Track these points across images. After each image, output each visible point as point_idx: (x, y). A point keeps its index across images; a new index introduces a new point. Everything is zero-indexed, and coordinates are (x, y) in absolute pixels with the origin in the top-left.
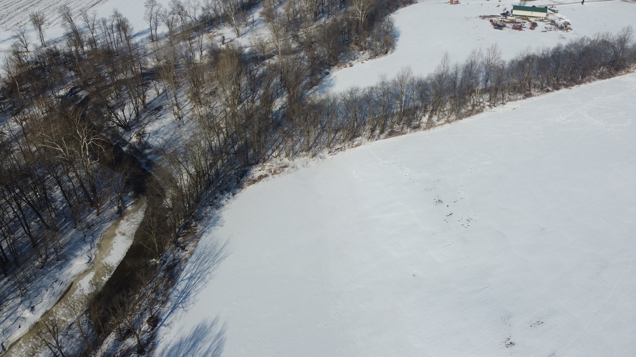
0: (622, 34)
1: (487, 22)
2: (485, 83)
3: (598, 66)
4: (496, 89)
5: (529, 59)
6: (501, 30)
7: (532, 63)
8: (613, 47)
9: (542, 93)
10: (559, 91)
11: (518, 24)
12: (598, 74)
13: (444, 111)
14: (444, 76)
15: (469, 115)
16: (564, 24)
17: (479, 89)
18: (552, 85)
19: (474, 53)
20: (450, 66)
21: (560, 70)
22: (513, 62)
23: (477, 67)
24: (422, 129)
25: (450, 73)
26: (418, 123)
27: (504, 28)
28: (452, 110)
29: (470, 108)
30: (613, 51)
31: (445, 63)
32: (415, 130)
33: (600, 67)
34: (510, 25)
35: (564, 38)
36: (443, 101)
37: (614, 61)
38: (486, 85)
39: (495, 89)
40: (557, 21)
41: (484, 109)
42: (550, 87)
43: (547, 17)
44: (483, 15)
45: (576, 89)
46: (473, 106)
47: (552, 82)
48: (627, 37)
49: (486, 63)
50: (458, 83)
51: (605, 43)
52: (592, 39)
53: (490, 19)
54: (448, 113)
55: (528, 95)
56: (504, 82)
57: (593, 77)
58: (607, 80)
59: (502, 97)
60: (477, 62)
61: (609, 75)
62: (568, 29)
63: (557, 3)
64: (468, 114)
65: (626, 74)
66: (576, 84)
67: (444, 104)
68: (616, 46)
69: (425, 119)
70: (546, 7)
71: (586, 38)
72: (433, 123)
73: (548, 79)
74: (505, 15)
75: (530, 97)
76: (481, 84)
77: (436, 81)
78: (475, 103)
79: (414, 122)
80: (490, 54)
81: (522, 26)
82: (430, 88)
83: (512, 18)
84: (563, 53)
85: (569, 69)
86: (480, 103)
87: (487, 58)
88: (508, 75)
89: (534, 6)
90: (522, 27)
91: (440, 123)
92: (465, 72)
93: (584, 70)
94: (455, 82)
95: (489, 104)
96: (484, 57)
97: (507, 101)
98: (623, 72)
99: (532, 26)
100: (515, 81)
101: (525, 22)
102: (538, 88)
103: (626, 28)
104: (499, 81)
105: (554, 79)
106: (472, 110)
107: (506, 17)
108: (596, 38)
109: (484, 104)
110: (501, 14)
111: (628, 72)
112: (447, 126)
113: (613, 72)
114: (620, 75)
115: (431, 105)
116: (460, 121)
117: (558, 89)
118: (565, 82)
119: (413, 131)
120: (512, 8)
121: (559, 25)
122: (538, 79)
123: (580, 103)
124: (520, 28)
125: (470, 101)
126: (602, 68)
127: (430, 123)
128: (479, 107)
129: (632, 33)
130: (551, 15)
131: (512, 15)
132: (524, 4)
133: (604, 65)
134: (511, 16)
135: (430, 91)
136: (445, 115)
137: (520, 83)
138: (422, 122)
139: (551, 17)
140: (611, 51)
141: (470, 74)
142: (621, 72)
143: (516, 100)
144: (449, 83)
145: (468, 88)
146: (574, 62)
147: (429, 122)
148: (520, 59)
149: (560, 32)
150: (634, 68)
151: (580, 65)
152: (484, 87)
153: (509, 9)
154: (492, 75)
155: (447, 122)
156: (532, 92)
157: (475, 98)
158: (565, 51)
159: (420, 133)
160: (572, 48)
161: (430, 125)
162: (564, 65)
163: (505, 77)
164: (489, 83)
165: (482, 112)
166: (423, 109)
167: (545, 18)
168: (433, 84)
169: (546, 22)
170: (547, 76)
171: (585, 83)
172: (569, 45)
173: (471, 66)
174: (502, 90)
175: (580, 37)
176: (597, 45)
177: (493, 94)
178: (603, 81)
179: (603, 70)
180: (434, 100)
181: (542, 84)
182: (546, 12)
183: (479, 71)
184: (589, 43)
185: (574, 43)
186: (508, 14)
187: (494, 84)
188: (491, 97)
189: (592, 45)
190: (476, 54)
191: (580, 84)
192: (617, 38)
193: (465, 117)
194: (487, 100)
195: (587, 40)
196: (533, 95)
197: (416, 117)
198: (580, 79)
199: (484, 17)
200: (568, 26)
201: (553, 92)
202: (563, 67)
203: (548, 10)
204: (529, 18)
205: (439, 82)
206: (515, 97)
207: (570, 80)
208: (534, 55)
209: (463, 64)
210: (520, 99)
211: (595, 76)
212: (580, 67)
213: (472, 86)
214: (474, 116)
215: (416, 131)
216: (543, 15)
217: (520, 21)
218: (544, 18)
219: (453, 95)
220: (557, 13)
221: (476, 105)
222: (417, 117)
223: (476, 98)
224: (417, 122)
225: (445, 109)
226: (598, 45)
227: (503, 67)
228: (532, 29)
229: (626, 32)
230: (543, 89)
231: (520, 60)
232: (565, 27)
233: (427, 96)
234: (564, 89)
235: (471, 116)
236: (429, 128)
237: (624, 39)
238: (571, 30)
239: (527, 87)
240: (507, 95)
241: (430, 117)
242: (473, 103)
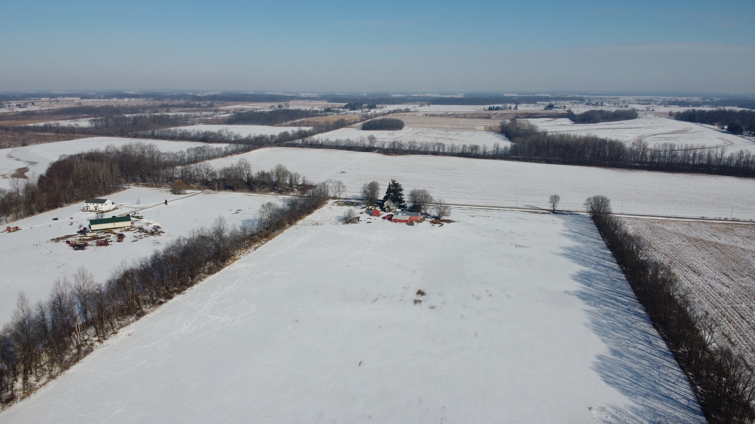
0: (216, 225)
1: (63, 244)
2: (84, 316)
3: (204, 263)
4: (101, 319)
5: (128, 275)
6: (83, 249)
7: (133, 278)
8: (212, 240)
9: (155, 307)
10: (172, 300)
11: (102, 240)
12: (206, 271)
13: (42, 366)
14: (27, 323)
15: (77, 360)
16: (153, 228)
17: (79, 324)
18: (163, 295)
19: (58, 284)
20: (31, 307)
21: (165, 277)
22: (110, 282)
23: (68, 300)
24: (19, 400)
25: (33, 316)
26: (10, 393)
27: (86, 247)
28: (52, 362)
29: (75, 351)
30: (213, 244)
31: (22, 305)
32: (9, 404)
33: (206, 263)
34: (94, 242)
35: (159, 243)
36: (36, 354)
37: (218, 253)
38: (86, 317)
39: (99, 320)
40: (145, 227)
41: (93, 347)
42: (161, 298)
43: (133, 225)
44: (55, 237)
45: (189, 292)
46: (78, 347)
47: (162, 293)
48: (222, 227)
49: (78, 292)
50: (49, 325)
51: (202, 238)
52: (188, 238)
53: (65, 240)
54: (48, 366)
55: (141, 314)
56: (107, 308)
57: (202, 275)
58: (218, 274)
59: (110, 326)
60: (65, 293)
61: (218, 268)
62: (159, 233)
63: (139, 209)
64: (75, 359)
65: (233, 262)
66: (188, 287)
67: (38, 356)
68: (215, 239)
69: (19, 385)
70: (128, 215)
71: (182, 239)
72: (31, 386)
73: (156, 290)
74: (83, 232)
75: (143, 316)
76: (79, 318)
77: (18, 331)
78: (79, 343)
79: (4, 394)
80: (79, 280)
81: (108, 240)
82: (12, 341)
83: (93, 234)
84: (163, 259)
85: (175, 273)
86: (86, 341)
87: (77, 286)
88: (109, 299)
89: (114, 217)
90: (108, 242)
91: (41, 383)
92: (53, 309)
93: (191, 270)
94: (44, 325)
95: (97, 339)
96: (73, 286)
97: (119, 329)
98: (230, 261)
99: (119, 238)
100: (120, 302)
101: (109, 236)
102: (149, 303)
103: (218, 219)
104: (100, 308)
105: (163, 288)
106: (79, 353)
107: (84, 234)
108: (192, 236)
109: (92, 340)
110: (78, 232)
111: (235, 260)
112: (53, 383)
113: (220, 264)
114: (228, 265)
115: (20, 364)
116: (67, 372)
117: (171, 298)
118: (176, 289)
119: (6, 407)
120: (89, 223)
121: (149, 231)
122: (145, 293)
123: (199, 305)
124: (106, 243)
125: (72, 342)
126: (208, 263)
127: (27, 388)
128: (86, 347)
129: (225, 222)
130: (137, 222)
131: (92, 231)
132: (102, 216)
133: (208, 259)
134: (90, 232)
135: (13, 346)
136: (45, 370)
137: (127, 303)
138: (16, 390)
139: (137, 224)
141: (61, 310)
142: (228, 262)
143: (128, 323)
144: (36, 328)
145: (65, 328)
146: (178, 265)
147: (26, 387)
148: (117, 277)
149: (152, 238)
150: (238, 254)
151: (185, 266)
152: (85, 321)
153: (86, 224)
154: (90, 304)
155: (51, 379)
156: (144, 309)
157: (77, 338)
158: (165, 256)
159: (18, 406)
160: (171, 252)
161: (28, 390)
162: (168, 270)
163: (106, 302)
164: (89, 314)
165: (92, 350)
166: (11, 373)
167: (131, 226)
168: (15, 336)
169: (134, 230)
170: (155, 288)
171: (196, 283)
172: (167, 249)
173: (58, 300)
174: (108, 318)
175: (176, 238)
176: (195, 242)
177: (98, 326)
178: (214, 276)
179: (210, 265)
180: (23, 357)
181: (152, 297)
182: (130, 220)
183: (71, 304)
184: (186, 242)
185: (171, 246)
186: (86, 230)
187: (96, 314)
188: (97, 330)
189: (191, 243)
190: (61, 285)
191: (193, 286)
192: (212, 231)
193: (72, 365)
194: (93, 335)
195: (184, 240)
196: (147, 313)
198: (190, 280)
199: (58, 240)
200: (159, 230)
201: (167, 303)
202: (168, 273)
203: (131, 217)
204: (112, 230)
205: (23, 331)
206: (126, 321)
207: (180, 285)
208: (132, 270)
209: (47, 300)
210: (133, 321)
211: (205, 273)
212: (186, 268)
213: (68, 323)
214: (84, 360)
215: (10, 405)
216: (127, 224)
217: (103, 236)
218: (129, 227)
219: (47, 343)
220: (142, 218)
221: (82, 345)
222: (6, 386)
223: (78, 337)
224: (7, 392)
225: (42, 363)
226: (197, 242)
227: (100, 291)
228: (120, 242)
229: (219, 223)
230: (155, 303)
231: (118, 278)
232: (156, 231)
233: (11, 353)
234: (177, 295)
235: (80, 361)
236: (28, 394)
237: (220, 229)
238: (164, 232)
239: (136, 306)
240: (116, 322)
241: (25, 379)
242: (77, 343)
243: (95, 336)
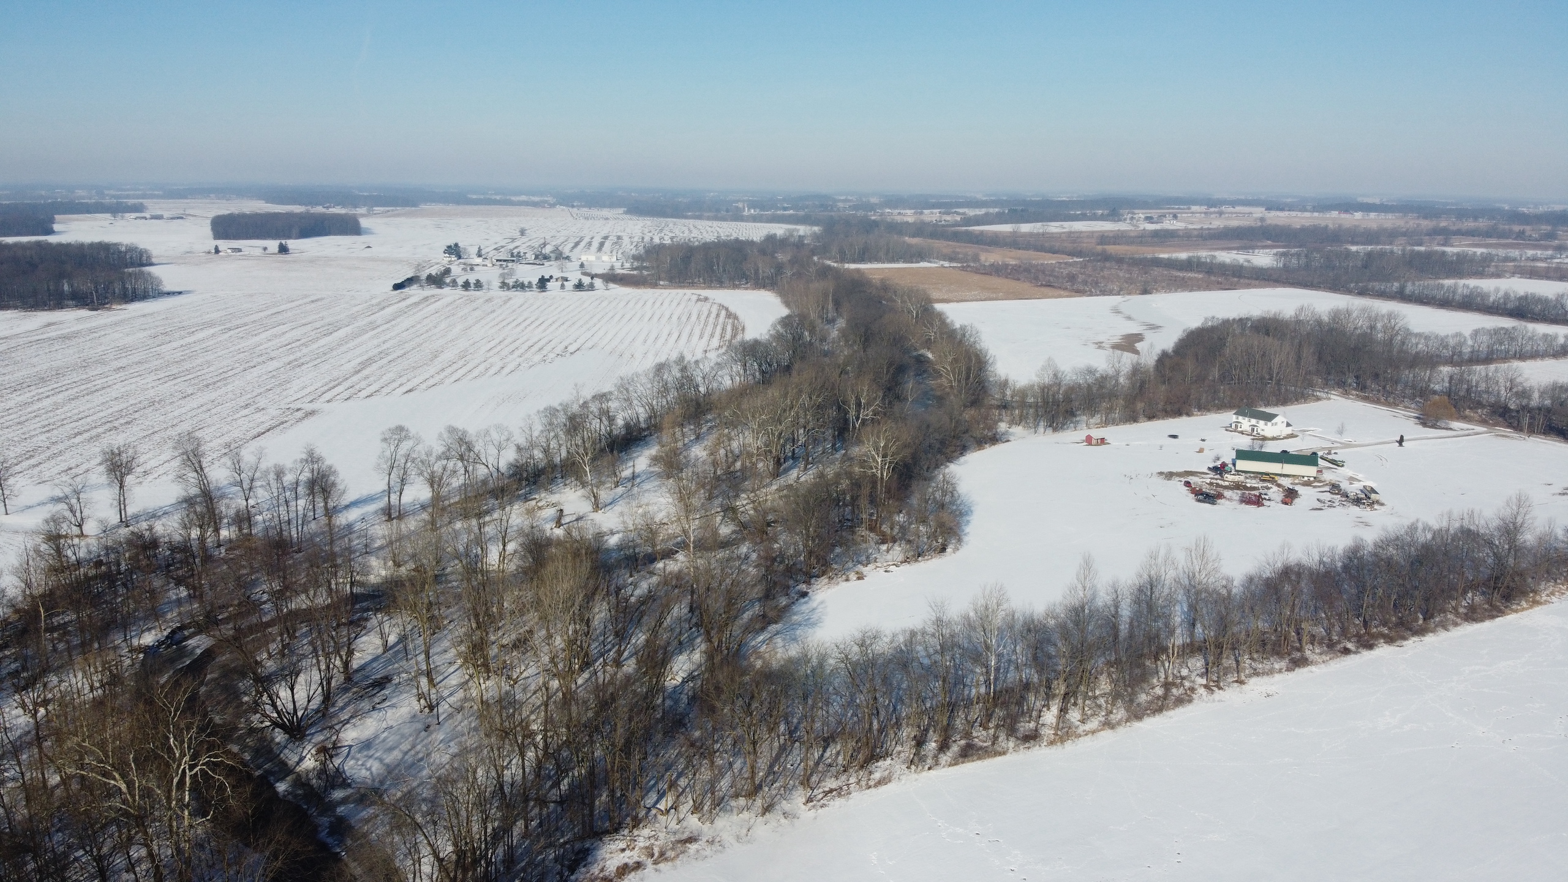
0: (1507, 513)
1: (1177, 485)
2: (1189, 631)
3: (1460, 592)
4: (1219, 646)
5: (1289, 574)
6: (1213, 504)
7: (1298, 583)
8: (1490, 543)
9: (1332, 655)
10: (1372, 652)
11: (1253, 492)
12: (1462, 610)
13: (1095, 698)
14: (1087, 611)
15: (1160, 710)
16: (1361, 491)
17: (1177, 643)
18: (1354, 636)
19: (1154, 556)
20: (1099, 586)
21: (1367, 600)
22: (1251, 580)
23: (1166, 591)
24: (1045, 743)
25: (1099, 603)
26: (1032, 725)
27: (1219, 501)
28: (1115, 696)
29: (1159, 691)
30: (1491, 554)
31: (1085, 578)
32: (1027, 745)
33: (1465, 592)
34: (1235, 495)
35: (1367, 525)
36: (1090, 672)
37: (1497, 578)
38: (1192, 634)
39: (1216, 647)
40: (1345, 485)
41: (1194, 696)
42: (1349, 640)
43: (1320, 476)
44: (1166, 470)
45: (1413, 645)
46: (1167, 686)
47: (1353, 630)
48: (1519, 520)
49: (1187, 582)
50: (1124, 628)
51: (1468, 535)
52: (1436, 526)
53: (1183, 480)
54: (1107, 702)
55: (1300, 662)
56: (1236, 629)
57: (1450, 616)
58: (1487, 624)
59: (1235, 665)
60: (1163, 578)
61: (1491, 611)
62: (1373, 503)
63: (1339, 445)
64: (1154, 706)
65: (1531, 607)
66: (1413, 635)
67: (1092, 678)
68: (1497, 542)
69: (1050, 716)
70: (1315, 454)
71: (1420, 526)
72: (1070, 728)
73: (1342, 622)
74: (1220, 470)
75: (1304, 666)
76: (1178, 631)
77: (1069, 622)
78: (1170, 679)
79: (1022, 724)
80: (1194, 560)
81: (1263, 496)
82: (1056, 637)
83: (1237, 478)
84: (1370, 559)
85: (1389, 597)
86: (1183, 678)
87: (1186, 570)
88: (1244, 612)
89: (1284, 452)
90: (1263, 499)
91: (1089, 726)
92: (1137, 601)
93: (1427, 600)
94: (1114, 625)
95: (1204, 681)
96: (1180, 567)
97: (1250, 676)
98: (1524, 604)
99: (1286, 496)
100: (1262, 625)
101: (1268, 488)
102: (1320, 643)
103: (1514, 500)
104: (1223, 624)
105: (1357, 622)
106: (1165, 697)
107: (1221, 474)
108: (1445, 524)
109: (1193, 682)
110: (1209, 469)
111: (1536, 603)
112: (1107, 734)
113: (1498, 604)
114: (1516, 611)
115: (1061, 681)
116: (1137, 725)
117: (1370, 647)
118: (1385, 631)
119: (1022, 747)
120: (1233, 455)
121: (1351, 495)
122: (1317, 622)
123: (1429, 681)
124: (1258, 501)
125: (1157, 673)
126: (1470, 595)
127: (1063, 728)
128: (1181, 690)
129: (1530, 509)
130: (1329, 471)
131: (1236, 471)
132: (1261, 447)
133: (1473, 586)
134: (1233, 472)
135: (1055, 645)
136: (1100, 706)
137: (1276, 630)
138: (1043, 725)
139: (1328, 476)
140: (1487, 554)
141: (1150, 607)
142: (1518, 604)
143: (1271, 672)
144: (1101, 627)
145: (1150, 641)
146: (1401, 581)
147: (1061, 725)
148: (1267, 574)
149: (1355, 510)
150: (1548, 592)
151: (1416, 588)
152: (1188, 641)
153: (1228, 457)
154: (1204, 611)
155: (1106, 727)
156: (1308, 653)
157: (1168, 668)
158: (1375, 555)
159: (1039, 753)
160: (1391, 549)
161: (1064, 733)
162: (1375, 587)
163: (1236, 616)
164: (1199, 629)
165: (1190, 701)
166: (1043, 689)
167: (1315, 478)
168: (1063, 627)
169: (1319, 487)
170: (1340, 615)
171: (1433, 631)
172: (1382, 541)
173: (1149, 587)
174: (1234, 649)
175: (1407, 522)
176: (1449, 541)
177: (1211, 659)
178: (1477, 626)
179: (1473, 600)
180: (1068, 669)
181: (1329, 634)
182: (1315, 464)
183: (1171, 600)
184: (1429, 536)
185: (1393, 536)
186: (1226, 468)
187: (1212, 634)
188: (1207, 664)
189: (1438, 540)
190: (1160, 560)
191: (1424, 635)
192: (1495, 523)
193: (1148, 715)
194: (1199, 672)
195: (1424, 530)
196: (1312, 662)
197: (1028, 709)
198: (1421, 622)
199: (1170, 475)
200: (1373, 496)
201: (1358, 656)
202: (1375, 594)
203: (1319, 460)
204: (1277, 478)
205: (1077, 623)
206: (1267, 665)
207: (1397, 625)
208: (1299, 565)
209: (1130, 582)
210: (1280, 671)
211: (1457, 614)
212: (1417, 593)
213: (1158, 636)
214: (1171, 713)
215: (1029, 748)
216: (1309, 471)
217: (1256, 485)
218: (1312, 479)
219: (1113, 659)
220: (1343, 466)
221: (1173, 684)
222: (1030, 711)
223: (1171, 667)
224: (1029, 722)
225: (1098, 693)
226: (1453, 540)
227: (1229, 592)
228: (1286, 504)
229: (1514, 507)
230: (1334, 647)
231: (1269, 575)
232: (1366, 499)
233: (1050, 657)
234: (1385, 646)
235: (1164, 712)
236: (1062, 740)
237: (1514, 524)
238: (1382, 504)
239: (1293, 641)
240: (1246, 661)
241: (1063, 711)
242: (1166, 678)
243: (1201, 676)
